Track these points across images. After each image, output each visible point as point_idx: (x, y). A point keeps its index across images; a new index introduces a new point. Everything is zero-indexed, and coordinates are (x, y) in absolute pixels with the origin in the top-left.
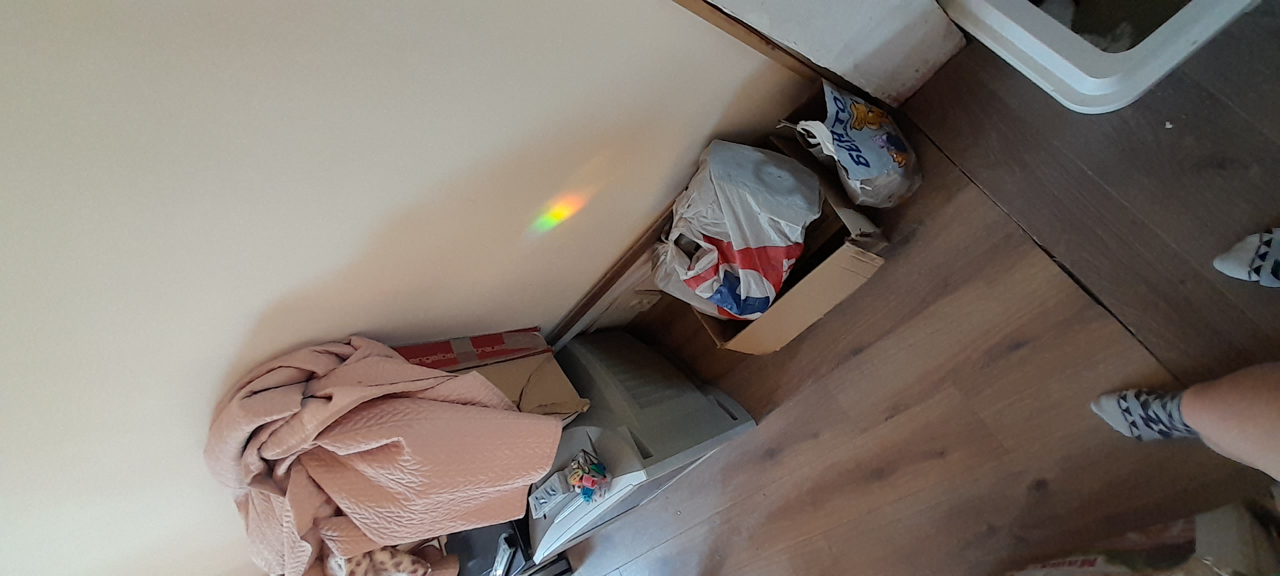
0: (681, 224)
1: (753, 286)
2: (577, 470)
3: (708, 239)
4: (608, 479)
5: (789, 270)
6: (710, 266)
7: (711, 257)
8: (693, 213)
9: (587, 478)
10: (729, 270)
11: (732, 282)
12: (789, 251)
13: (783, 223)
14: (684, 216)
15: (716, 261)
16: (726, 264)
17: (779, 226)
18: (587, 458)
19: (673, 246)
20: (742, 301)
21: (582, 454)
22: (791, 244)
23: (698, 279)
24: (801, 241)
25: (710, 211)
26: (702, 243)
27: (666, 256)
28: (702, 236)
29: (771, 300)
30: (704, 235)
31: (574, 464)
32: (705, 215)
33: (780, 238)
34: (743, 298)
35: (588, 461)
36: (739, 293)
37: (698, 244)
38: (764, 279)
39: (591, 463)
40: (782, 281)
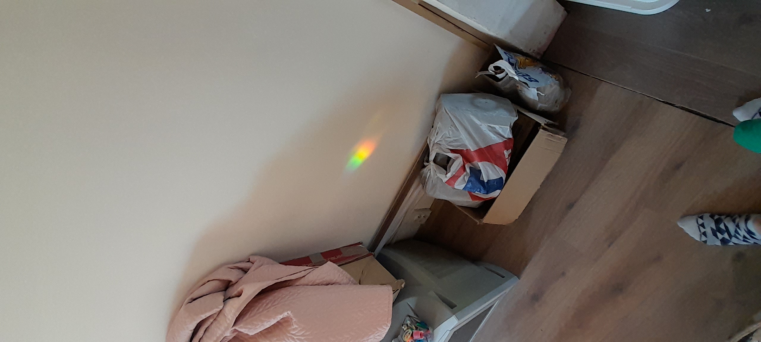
0: (435, 147)
1: (490, 172)
2: (408, 330)
3: (453, 151)
4: (431, 331)
5: (509, 158)
6: (459, 168)
7: (459, 161)
8: (441, 137)
9: (415, 333)
10: (472, 166)
11: (476, 173)
12: (506, 144)
13: (497, 127)
14: (436, 142)
15: (462, 163)
16: (468, 163)
17: (495, 130)
18: (413, 320)
19: (434, 164)
20: (486, 184)
21: (408, 318)
22: (505, 140)
23: (454, 178)
24: (511, 136)
25: (451, 133)
26: (451, 155)
27: (430, 172)
28: (450, 151)
29: (504, 179)
30: (451, 150)
31: (405, 327)
32: (449, 136)
33: (498, 137)
34: (486, 181)
35: (414, 322)
36: (482, 180)
37: (449, 157)
38: (496, 166)
39: (417, 322)
40: (507, 165)
